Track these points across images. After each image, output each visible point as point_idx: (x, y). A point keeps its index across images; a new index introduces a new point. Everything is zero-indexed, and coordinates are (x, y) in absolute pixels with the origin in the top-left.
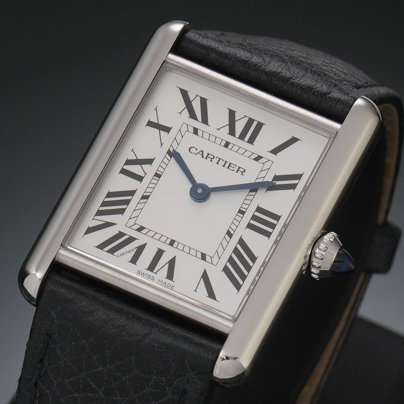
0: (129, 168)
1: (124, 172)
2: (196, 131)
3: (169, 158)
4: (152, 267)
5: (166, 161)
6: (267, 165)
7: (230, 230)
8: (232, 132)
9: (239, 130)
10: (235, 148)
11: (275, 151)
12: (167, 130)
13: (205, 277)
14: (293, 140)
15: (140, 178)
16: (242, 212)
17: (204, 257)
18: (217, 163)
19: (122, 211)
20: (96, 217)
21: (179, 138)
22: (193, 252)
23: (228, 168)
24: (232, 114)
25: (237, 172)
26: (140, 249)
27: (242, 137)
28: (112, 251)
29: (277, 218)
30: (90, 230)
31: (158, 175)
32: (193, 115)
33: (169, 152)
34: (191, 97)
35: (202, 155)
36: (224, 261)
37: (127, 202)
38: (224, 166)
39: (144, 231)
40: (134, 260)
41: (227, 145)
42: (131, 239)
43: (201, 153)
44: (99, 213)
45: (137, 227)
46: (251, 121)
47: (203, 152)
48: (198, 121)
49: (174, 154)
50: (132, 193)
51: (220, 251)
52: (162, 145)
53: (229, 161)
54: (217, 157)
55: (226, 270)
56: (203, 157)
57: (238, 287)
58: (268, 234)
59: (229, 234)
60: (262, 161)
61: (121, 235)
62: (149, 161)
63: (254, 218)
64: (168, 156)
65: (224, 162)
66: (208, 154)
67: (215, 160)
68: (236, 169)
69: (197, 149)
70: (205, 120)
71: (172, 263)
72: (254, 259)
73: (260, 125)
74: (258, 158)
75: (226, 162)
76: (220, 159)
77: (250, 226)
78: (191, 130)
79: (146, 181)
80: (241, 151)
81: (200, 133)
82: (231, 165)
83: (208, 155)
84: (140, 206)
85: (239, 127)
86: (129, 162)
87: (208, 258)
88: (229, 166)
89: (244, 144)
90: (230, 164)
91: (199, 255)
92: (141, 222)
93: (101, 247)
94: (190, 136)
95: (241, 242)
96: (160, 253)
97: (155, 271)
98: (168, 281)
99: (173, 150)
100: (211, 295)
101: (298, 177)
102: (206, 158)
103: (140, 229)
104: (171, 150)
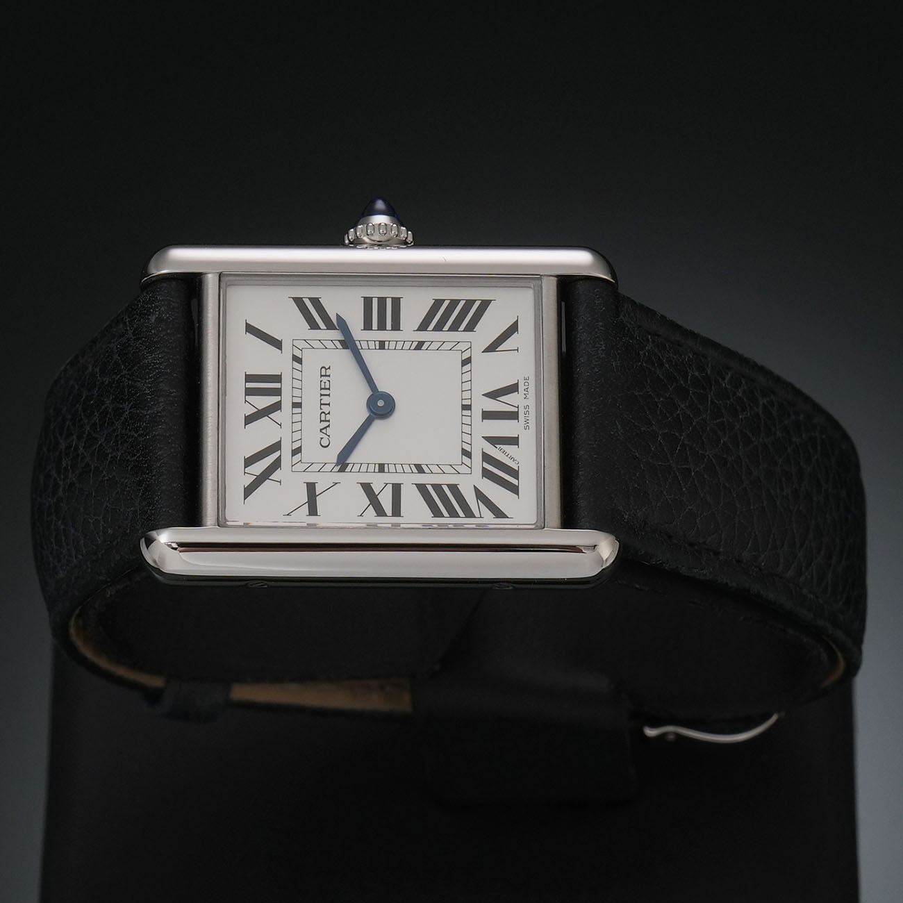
0: (388, 507)
1: (397, 511)
2: (296, 451)
3: (350, 466)
4: (513, 416)
5: (356, 468)
6: (301, 344)
7: (413, 347)
8: (277, 407)
9: (269, 400)
10: (297, 393)
11: (277, 344)
12: (311, 487)
13: (492, 348)
14: (250, 329)
15: (397, 489)
16: (382, 345)
17: (466, 362)
18: (329, 404)
19: (454, 488)
20: (477, 514)
21: (316, 468)
22: (467, 377)
23: (329, 389)
24: (249, 419)
25: (329, 376)
26: (494, 441)
27: (278, 392)
28: (515, 474)
29: (368, 302)
30: (498, 513)
31: (381, 468)
32: (277, 465)
33: (342, 470)
34: (249, 480)
35: (326, 428)
36: (459, 335)
37: (437, 487)
38: (329, 395)
39: (467, 448)
40: (514, 441)
41: (297, 405)
42: (486, 458)
43: (324, 431)
44: (469, 513)
45: (466, 460)
46: (249, 392)
47: (321, 430)
48: (280, 456)
49: (342, 463)
50: (422, 488)
51: (447, 346)
52: (336, 483)
53: (319, 392)
54: (321, 409)
55: (471, 327)
56: (329, 426)
57: (485, 304)
58: (396, 302)
59: (420, 346)
60: (298, 354)
61: (486, 474)
62: (367, 488)
63: (382, 326)
64: (348, 469)
65: (322, 397)
66: (321, 421)
67: (326, 409)
68: (324, 379)
69: (322, 438)
70: (277, 447)
71: (494, 395)
72: (438, 303)
73: (249, 378)
74: (297, 359)
75: (321, 395)
76: (321, 404)
77: (396, 326)
78: (297, 457)
79: (396, 479)
80: (297, 384)
81: (296, 446)
82: (323, 387)
83: (323, 421)
84: (435, 469)
85: (263, 402)
86: (380, 512)
87: (466, 356)
88: (325, 389)
89: (286, 386)
90: (321, 389)
91: (467, 368)
92: (457, 457)
93: (514, 489)
94: (306, 455)
95: (423, 327)
96: (487, 415)
97: (516, 410)
98: (521, 387)
99: (337, 465)
100: (514, 328)
101: (299, 302)
102: (329, 421)
103: (466, 453)
104: (337, 469)
